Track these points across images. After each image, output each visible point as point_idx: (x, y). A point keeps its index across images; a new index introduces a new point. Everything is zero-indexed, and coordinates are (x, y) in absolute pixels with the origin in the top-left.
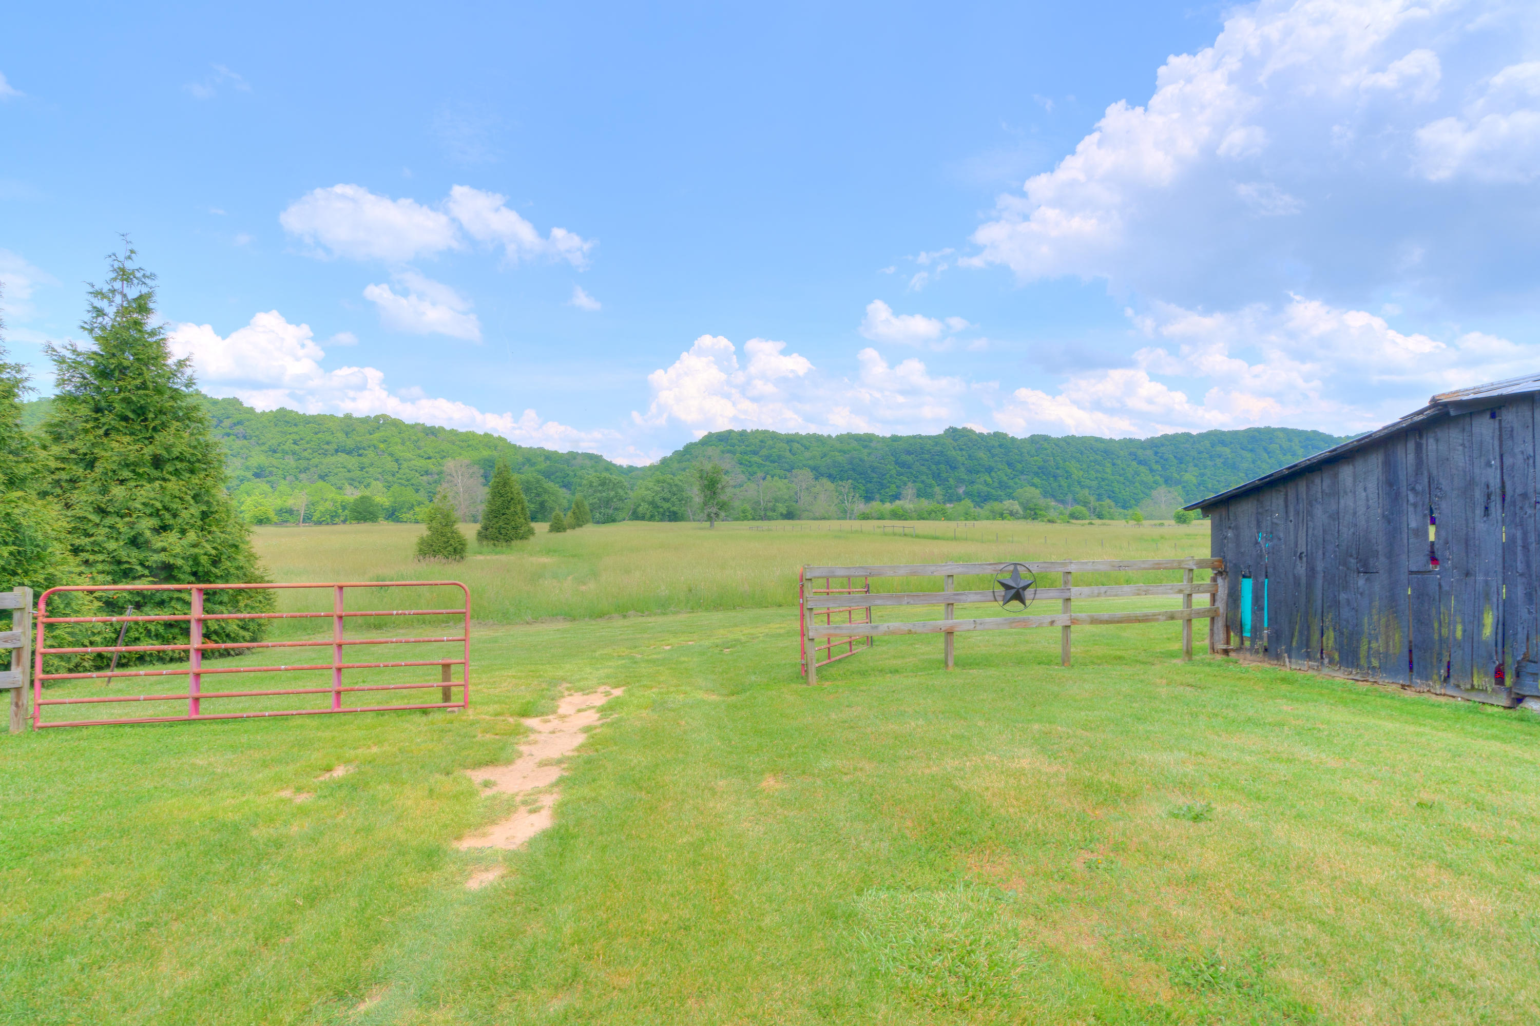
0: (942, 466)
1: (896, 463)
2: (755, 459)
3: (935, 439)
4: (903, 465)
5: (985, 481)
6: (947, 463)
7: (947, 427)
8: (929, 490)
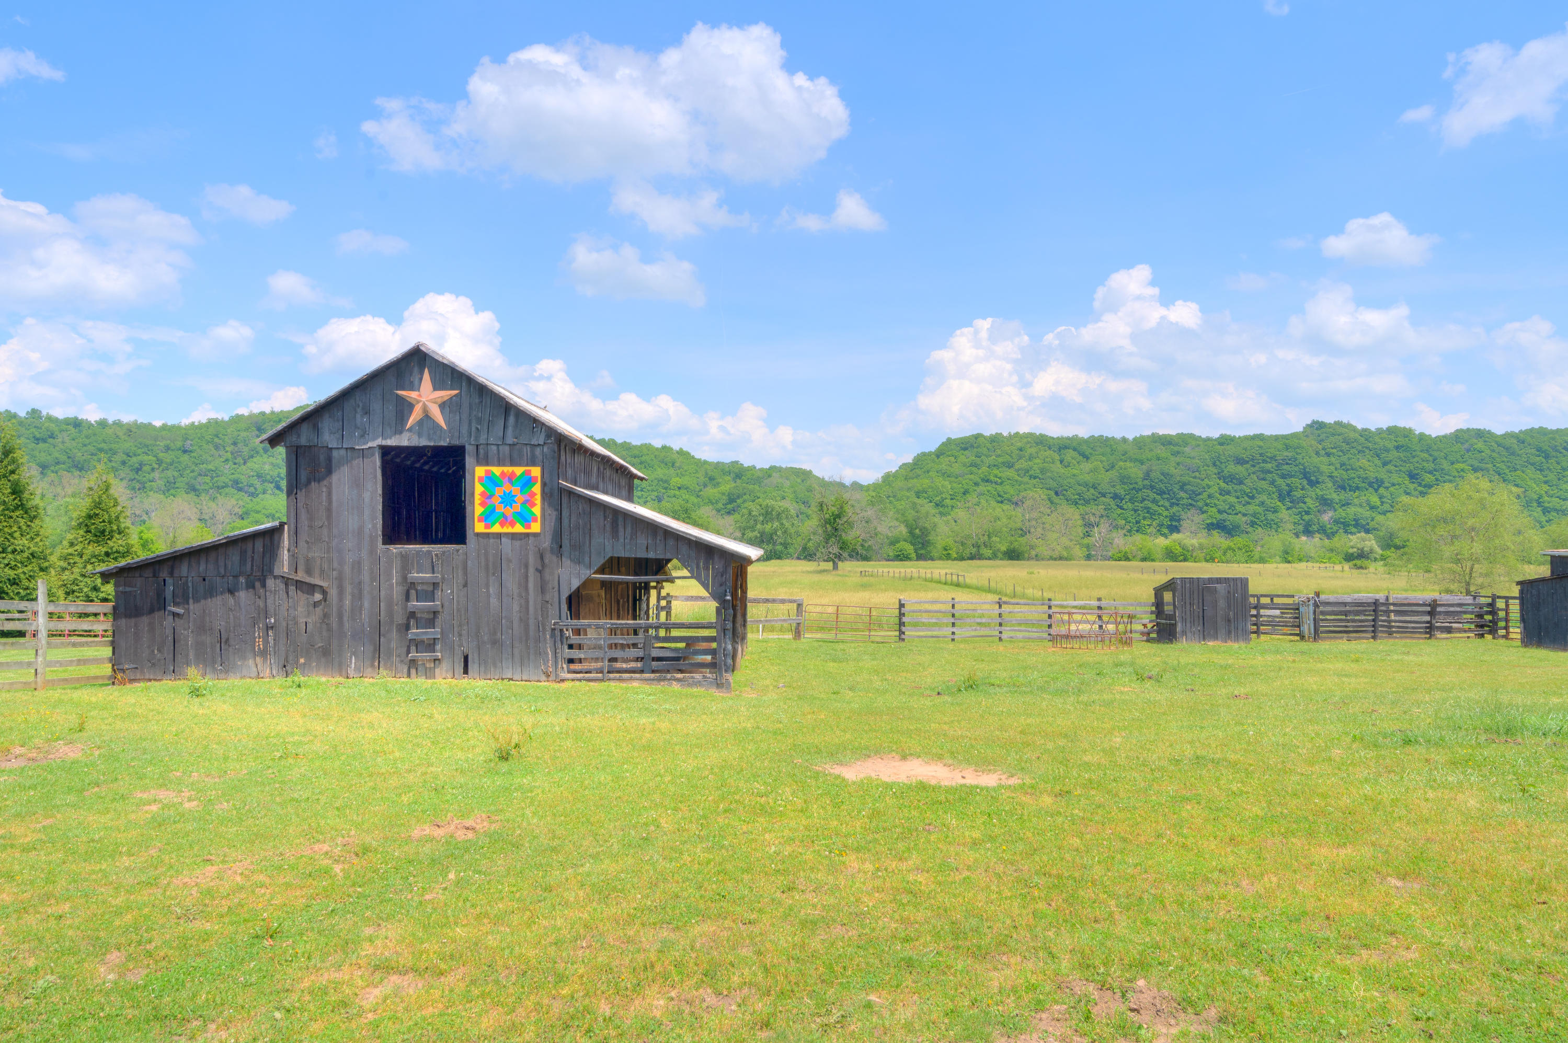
0: (1296, 482)
1: (1220, 476)
2: (1010, 473)
3: (1287, 441)
4: (1230, 479)
5: (1368, 502)
6: (1306, 475)
7: (1309, 422)
8: (1271, 516)
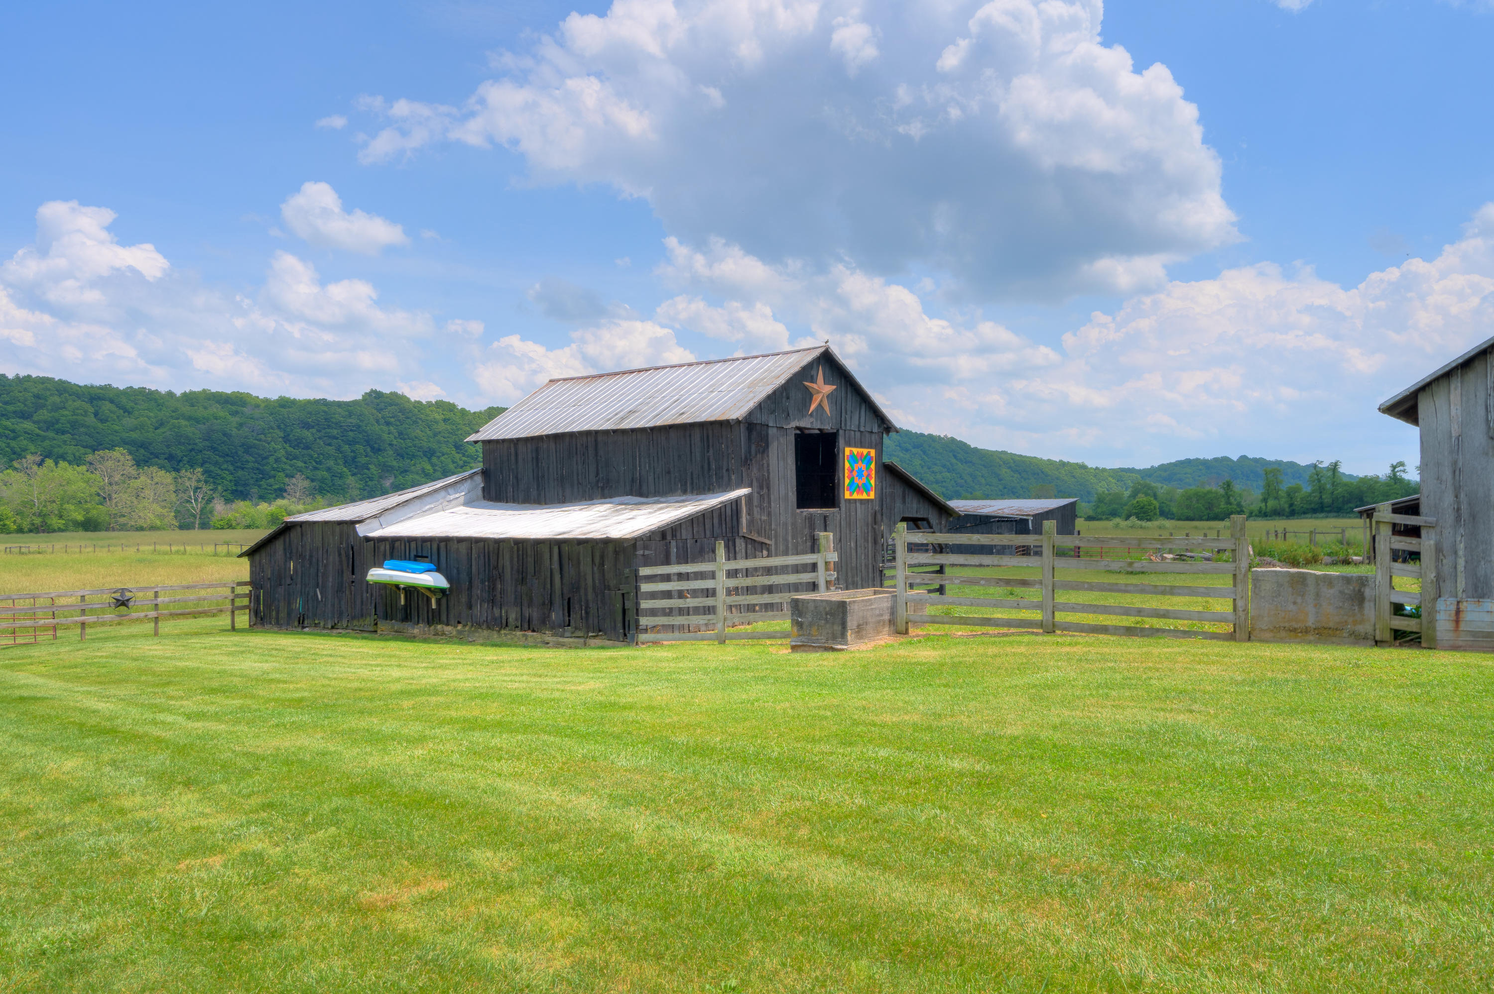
0: (360, 448)
1: (286, 439)
3: (349, 408)
4: (299, 443)
6: (368, 442)
7: (368, 391)
8: (338, 482)
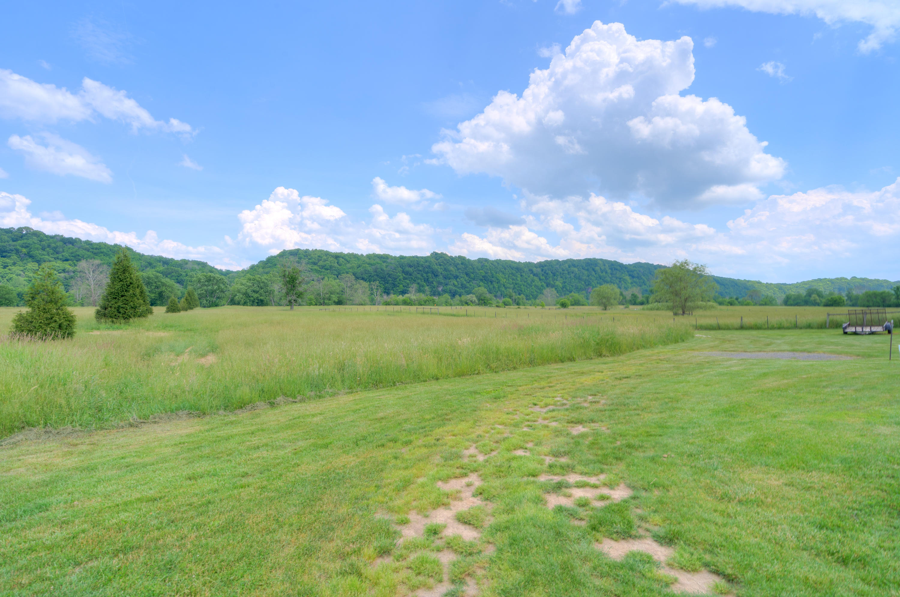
0: (430, 275)
1: (403, 272)
2: (315, 267)
3: (426, 259)
4: (407, 273)
5: (454, 284)
6: (433, 273)
7: (432, 252)
8: (422, 289)
